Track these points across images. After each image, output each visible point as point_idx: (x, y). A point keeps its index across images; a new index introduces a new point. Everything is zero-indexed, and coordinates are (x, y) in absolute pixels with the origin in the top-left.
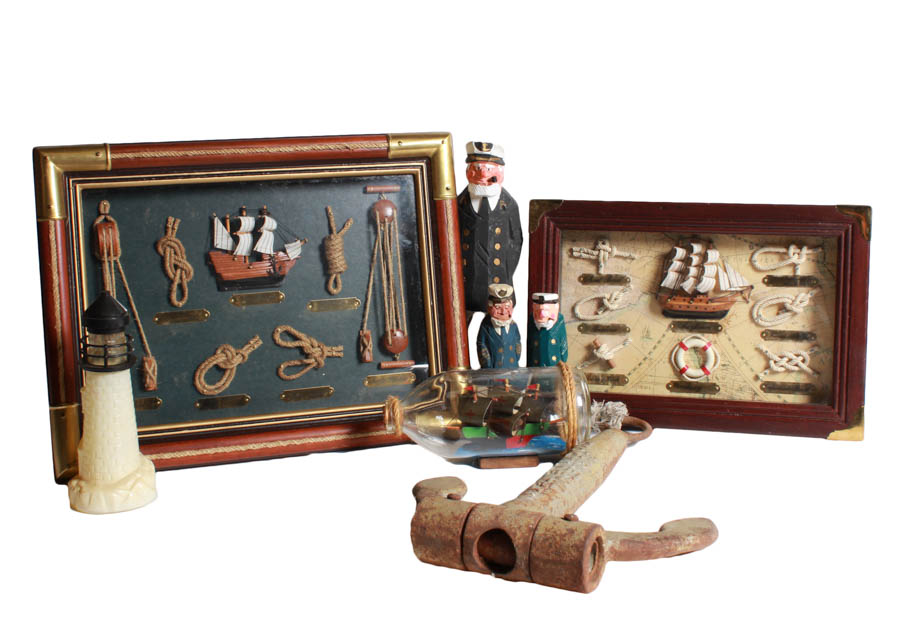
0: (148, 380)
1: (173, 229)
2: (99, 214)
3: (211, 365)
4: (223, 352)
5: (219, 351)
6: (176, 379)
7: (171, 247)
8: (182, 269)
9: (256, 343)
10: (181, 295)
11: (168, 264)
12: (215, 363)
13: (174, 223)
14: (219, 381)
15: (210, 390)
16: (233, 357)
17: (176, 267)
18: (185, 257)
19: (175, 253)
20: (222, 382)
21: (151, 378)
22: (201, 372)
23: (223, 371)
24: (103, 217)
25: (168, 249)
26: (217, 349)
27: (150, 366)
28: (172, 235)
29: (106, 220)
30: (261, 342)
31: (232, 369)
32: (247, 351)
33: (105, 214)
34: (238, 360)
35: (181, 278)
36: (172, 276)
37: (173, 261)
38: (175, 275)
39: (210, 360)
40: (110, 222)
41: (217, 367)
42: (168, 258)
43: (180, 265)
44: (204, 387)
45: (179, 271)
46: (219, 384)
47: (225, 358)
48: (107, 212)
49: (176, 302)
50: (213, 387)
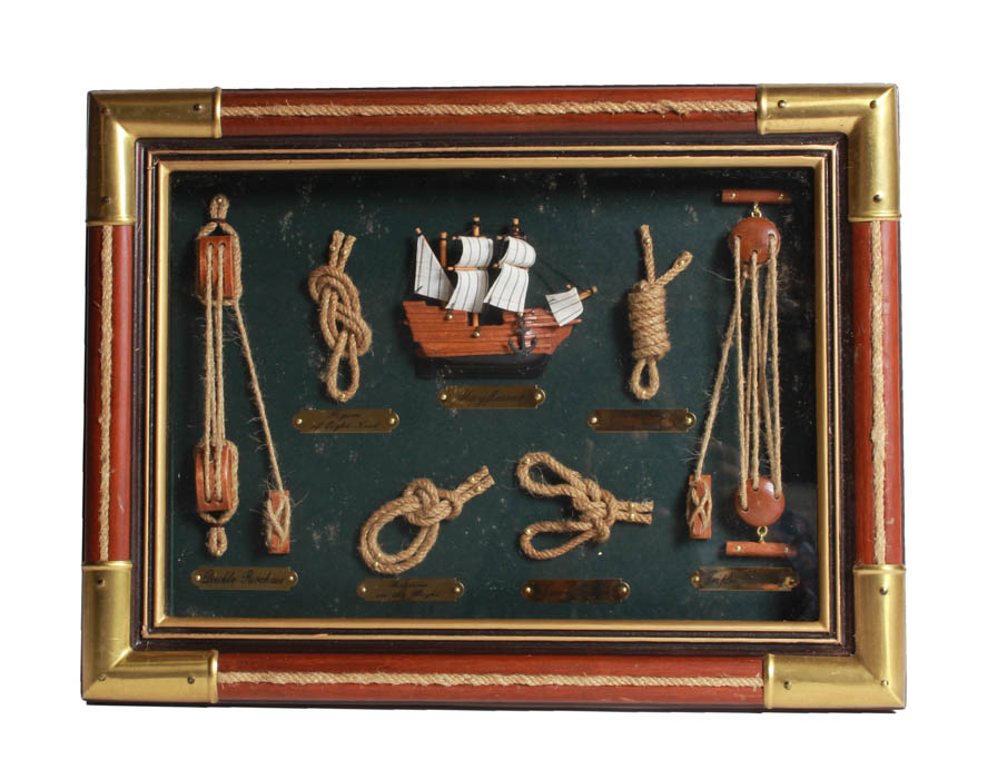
0: (270, 536)
1: (341, 255)
2: (207, 219)
3: (390, 518)
4: (416, 493)
5: (409, 492)
6: (316, 537)
7: (334, 289)
8: (350, 332)
9: (481, 482)
10: (345, 382)
11: (324, 321)
12: (398, 512)
13: (344, 241)
14: (406, 548)
15: (386, 564)
16: (433, 504)
17: (340, 326)
18: (358, 307)
19: (340, 300)
20: (412, 550)
21: (275, 533)
22: (372, 529)
23: (416, 529)
24: (215, 225)
25: (328, 294)
26: (406, 488)
27: (275, 509)
28: (337, 270)
29: (219, 232)
30: (491, 482)
31: (431, 527)
32: (461, 496)
33: (217, 220)
34: (442, 511)
35: (347, 348)
36: (332, 342)
37: (335, 314)
38: (337, 341)
39: (389, 506)
40: (226, 234)
41: (401, 522)
42: (326, 307)
43: (347, 322)
44: (375, 557)
45: (344, 335)
46: (404, 555)
47: (417, 506)
48: (223, 215)
49: (335, 391)
50: (392, 559)
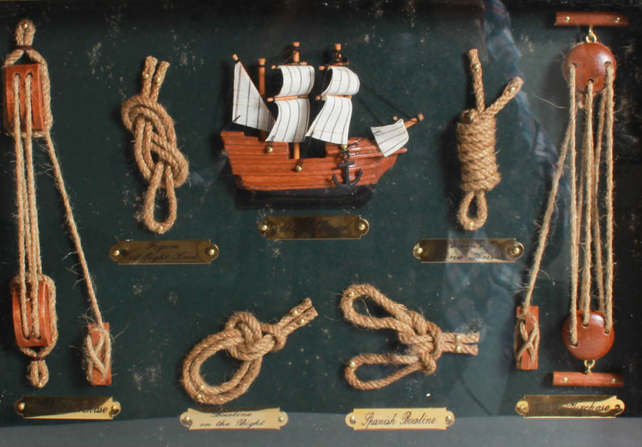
0: (91, 371)
1: (154, 82)
2: (14, 46)
3: (212, 352)
4: (237, 327)
5: (231, 325)
6: (138, 378)
7: (148, 119)
8: (166, 163)
9: (304, 314)
10: (162, 214)
11: (139, 152)
12: (221, 347)
13: (157, 67)
14: (228, 379)
15: (210, 395)
16: (256, 340)
17: (156, 157)
18: (174, 137)
19: (155, 130)
20: (235, 382)
21: (96, 369)
22: (193, 361)
23: (238, 363)
24: (21, 53)
25: (142, 124)
26: (227, 320)
27: (95, 345)
28: (150, 99)
29: (26, 60)
30: (315, 314)
31: (253, 362)
32: (284, 329)
33: (24, 47)
34: (265, 346)
35: (164, 179)
36: (147, 173)
37: (149, 145)
38: (153, 172)
39: (211, 340)
40: (34, 62)
41: (224, 354)
42: (140, 137)
43: (162, 154)
44: (198, 389)
45: (160, 166)
46: (227, 386)
47: (239, 340)
48: (30, 41)
49: (153, 225)
50: (215, 390)
